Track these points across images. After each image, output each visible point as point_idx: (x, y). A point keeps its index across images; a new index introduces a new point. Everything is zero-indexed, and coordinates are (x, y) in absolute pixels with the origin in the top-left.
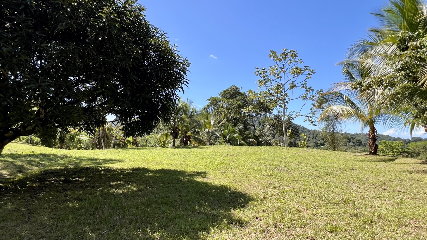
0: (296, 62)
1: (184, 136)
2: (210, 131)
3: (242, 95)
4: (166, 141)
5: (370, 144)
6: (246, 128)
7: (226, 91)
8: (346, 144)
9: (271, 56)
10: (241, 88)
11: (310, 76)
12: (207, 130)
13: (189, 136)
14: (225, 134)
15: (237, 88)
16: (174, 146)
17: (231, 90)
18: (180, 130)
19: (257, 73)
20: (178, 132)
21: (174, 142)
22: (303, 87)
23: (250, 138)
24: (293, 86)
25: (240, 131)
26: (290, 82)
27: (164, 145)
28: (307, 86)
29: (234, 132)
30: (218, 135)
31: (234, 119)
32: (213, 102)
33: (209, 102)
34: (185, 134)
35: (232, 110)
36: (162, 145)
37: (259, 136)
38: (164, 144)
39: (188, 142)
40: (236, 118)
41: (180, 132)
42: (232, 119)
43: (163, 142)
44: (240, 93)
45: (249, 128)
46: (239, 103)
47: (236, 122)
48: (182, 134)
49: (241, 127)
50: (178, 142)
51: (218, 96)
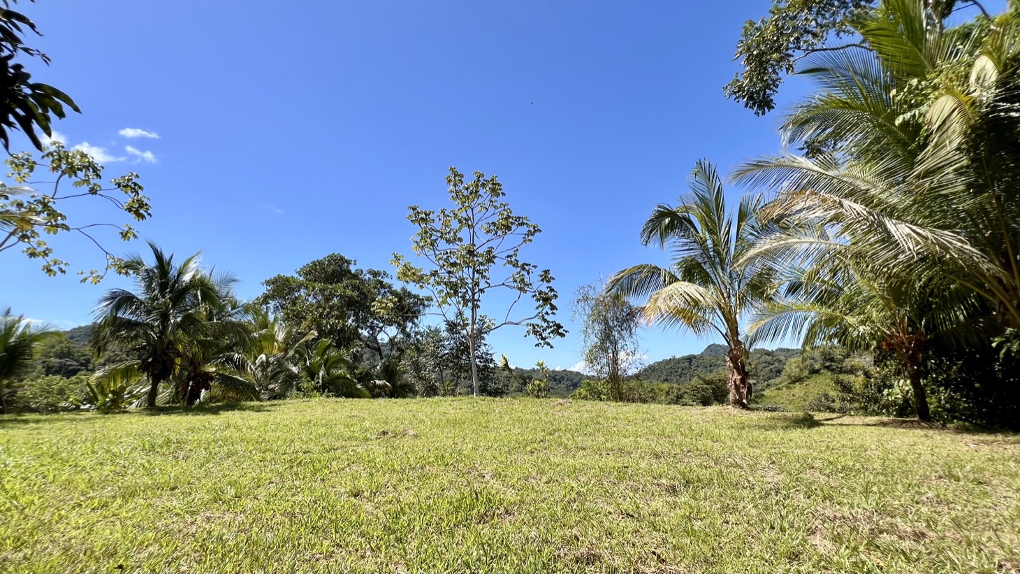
1: (189, 375)
2: (271, 360)
3: (353, 277)
4: (123, 389)
5: (735, 382)
7: (316, 265)
8: (520, 389)
9: (450, 181)
10: (353, 263)
11: (530, 237)
12: (263, 357)
13: (208, 374)
14: (316, 368)
15: (343, 260)
16: (152, 407)
17: (330, 263)
18: (179, 355)
20: (173, 363)
21: (153, 394)
23: (375, 377)
27: (114, 406)
28: (517, 261)
29: (339, 363)
30: (296, 370)
32: (281, 288)
33: (269, 288)
34: (195, 369)
36: (104, 404)
38: (113, 401)
39: (203, 390)
40: (342, 329)
41: (178, 361)
42: (332, 331)
43: (113, 392)
44: (349, 272)
46: (351, 293)
47: (342, 338)
48: (182, 369)
50: (165, 392)
51: (296, 276)
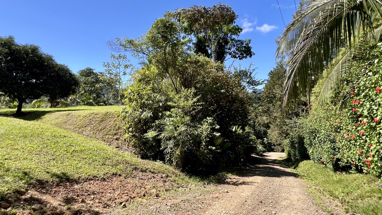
0: (126, 61)
2: (73, 98)
3: (94, 74)
6: (98, 96)
7: (83, 71)
12: (71, 98)
13: (58, 102)
14: (84, 100)
15: (91, 69)
17: (87, 70)
19: (104, 65)
22: (130, 75)
23: (101, 102)
24: (125, 74)
25: (94, 97)
26: (123, 72)
29: (90, 99)
30: (79, 101)
31: (90, 91)
35: (88, 84)
37: (106, 101)
40: (91, 90)
42: (88, 90)
44: (93, 72)
45: (101, 96)
46: (93, 80)
47: (91, 92)
49: (95, 95)
